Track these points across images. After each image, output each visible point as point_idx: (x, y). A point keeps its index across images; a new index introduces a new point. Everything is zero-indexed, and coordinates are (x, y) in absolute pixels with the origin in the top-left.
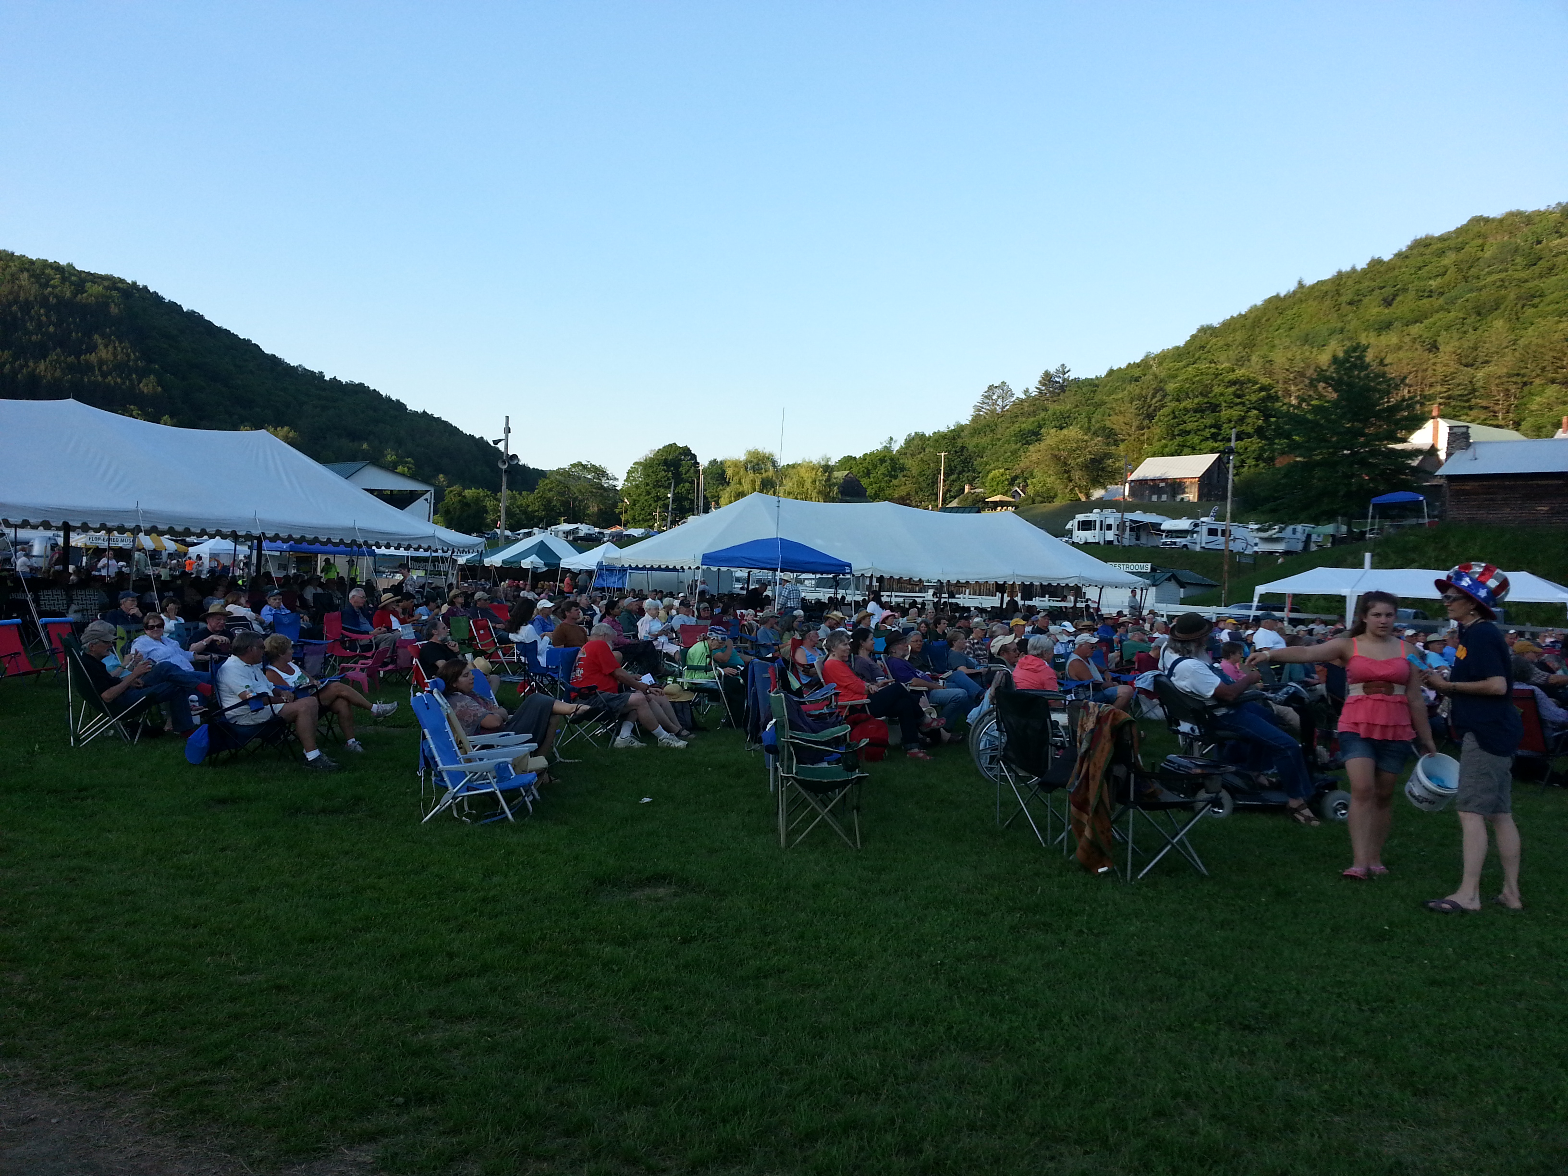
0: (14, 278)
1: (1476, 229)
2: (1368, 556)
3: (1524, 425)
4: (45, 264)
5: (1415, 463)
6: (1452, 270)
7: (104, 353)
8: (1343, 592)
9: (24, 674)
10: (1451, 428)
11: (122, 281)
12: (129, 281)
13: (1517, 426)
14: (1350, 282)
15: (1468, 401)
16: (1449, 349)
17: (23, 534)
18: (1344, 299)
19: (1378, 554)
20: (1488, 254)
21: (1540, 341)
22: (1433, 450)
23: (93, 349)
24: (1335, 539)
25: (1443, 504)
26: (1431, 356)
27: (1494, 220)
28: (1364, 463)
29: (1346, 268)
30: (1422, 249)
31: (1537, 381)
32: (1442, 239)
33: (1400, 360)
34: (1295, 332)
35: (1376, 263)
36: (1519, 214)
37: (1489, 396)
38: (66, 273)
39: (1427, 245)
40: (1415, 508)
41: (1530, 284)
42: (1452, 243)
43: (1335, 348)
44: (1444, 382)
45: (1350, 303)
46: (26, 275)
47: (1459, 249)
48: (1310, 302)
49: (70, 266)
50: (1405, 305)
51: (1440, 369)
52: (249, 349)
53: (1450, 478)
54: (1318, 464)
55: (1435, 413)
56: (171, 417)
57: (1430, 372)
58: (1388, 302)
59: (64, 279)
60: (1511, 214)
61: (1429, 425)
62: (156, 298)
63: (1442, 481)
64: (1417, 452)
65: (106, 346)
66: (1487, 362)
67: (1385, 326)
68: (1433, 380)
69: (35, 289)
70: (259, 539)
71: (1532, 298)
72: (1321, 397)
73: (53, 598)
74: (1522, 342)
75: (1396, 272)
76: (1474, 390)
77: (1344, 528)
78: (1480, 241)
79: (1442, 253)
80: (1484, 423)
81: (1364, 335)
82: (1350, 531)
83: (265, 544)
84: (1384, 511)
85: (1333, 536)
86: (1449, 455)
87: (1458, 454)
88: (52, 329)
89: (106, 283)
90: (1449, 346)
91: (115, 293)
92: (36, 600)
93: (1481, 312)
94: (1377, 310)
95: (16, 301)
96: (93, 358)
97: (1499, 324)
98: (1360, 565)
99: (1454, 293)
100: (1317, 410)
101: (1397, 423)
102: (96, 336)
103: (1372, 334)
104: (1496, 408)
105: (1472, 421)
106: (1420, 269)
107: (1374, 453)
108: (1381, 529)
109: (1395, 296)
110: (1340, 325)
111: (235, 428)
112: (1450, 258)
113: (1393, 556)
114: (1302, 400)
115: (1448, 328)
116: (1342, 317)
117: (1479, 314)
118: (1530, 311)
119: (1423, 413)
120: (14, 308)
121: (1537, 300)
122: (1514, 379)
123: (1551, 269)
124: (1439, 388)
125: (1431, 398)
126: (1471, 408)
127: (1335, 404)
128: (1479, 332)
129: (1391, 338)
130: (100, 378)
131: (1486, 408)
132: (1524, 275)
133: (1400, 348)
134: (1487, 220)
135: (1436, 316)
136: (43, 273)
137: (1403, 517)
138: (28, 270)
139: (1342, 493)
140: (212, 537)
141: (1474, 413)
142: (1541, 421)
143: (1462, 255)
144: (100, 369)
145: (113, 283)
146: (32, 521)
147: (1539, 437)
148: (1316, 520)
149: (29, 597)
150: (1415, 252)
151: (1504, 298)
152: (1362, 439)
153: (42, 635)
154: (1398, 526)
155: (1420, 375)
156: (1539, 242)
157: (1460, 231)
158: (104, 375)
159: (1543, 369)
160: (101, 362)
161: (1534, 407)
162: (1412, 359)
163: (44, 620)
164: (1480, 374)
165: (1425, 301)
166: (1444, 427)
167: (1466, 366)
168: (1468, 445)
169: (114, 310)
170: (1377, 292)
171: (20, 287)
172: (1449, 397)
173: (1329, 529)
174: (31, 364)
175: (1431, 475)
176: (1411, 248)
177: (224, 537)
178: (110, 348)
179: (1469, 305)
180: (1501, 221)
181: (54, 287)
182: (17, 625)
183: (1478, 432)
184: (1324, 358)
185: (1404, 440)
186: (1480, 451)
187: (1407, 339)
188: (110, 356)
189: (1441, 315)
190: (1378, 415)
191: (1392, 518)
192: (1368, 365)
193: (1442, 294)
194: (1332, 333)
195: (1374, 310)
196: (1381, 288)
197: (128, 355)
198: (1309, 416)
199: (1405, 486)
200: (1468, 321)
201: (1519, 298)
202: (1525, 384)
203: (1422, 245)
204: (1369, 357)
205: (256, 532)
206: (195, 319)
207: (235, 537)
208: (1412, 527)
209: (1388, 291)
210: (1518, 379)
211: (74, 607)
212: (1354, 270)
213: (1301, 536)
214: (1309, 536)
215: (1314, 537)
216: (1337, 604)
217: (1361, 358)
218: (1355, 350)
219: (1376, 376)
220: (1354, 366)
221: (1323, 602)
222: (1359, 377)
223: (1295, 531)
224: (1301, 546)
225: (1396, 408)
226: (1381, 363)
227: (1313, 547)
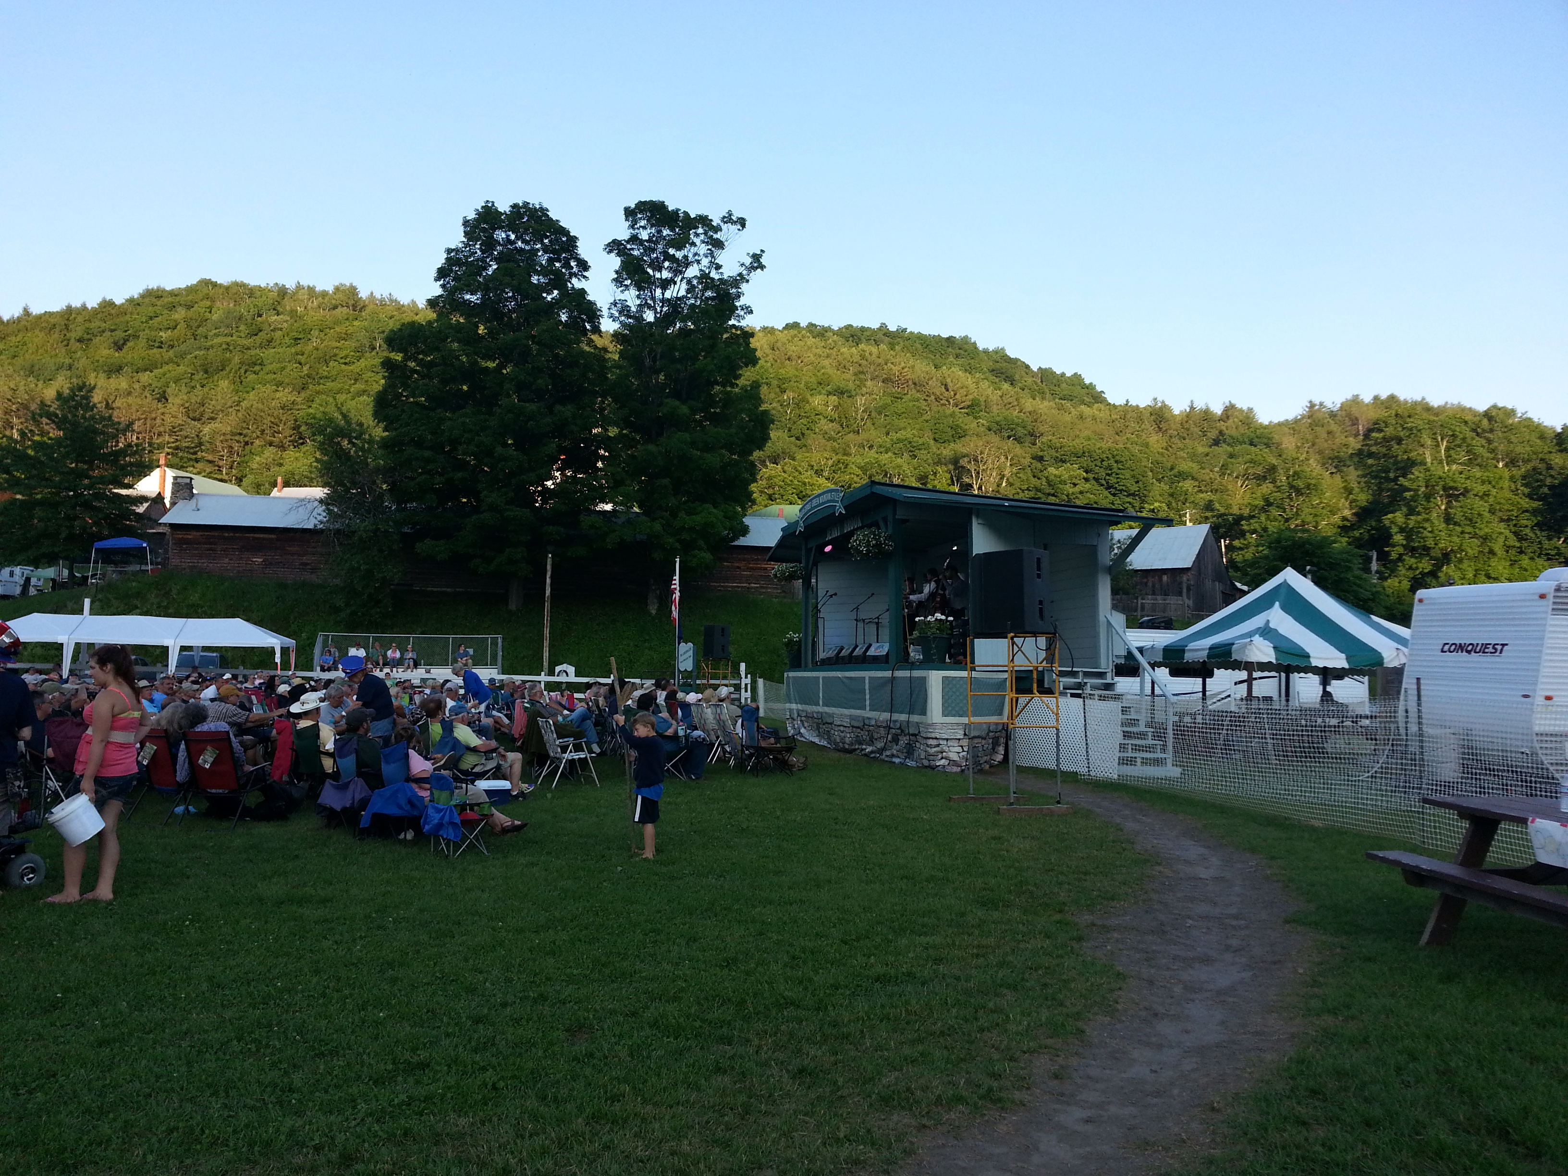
1: (205, 291)
2: (87, 602)
3: (245, 481)
5: (141, 509)
6: (182, 326)
8: (60, 639)
10: (175, 478)
13: (239, 481)
14: (80, 319)
15: (195, 453)
16: (178, 401)
18: (73, 335)
19: (100, 600)
20: (215, 317)
21: (260, 406)
22: (160, 498)
24: (56, 584)
25: (166, 551)
26: (160, 405)
27: (221, 285)
28: (87, 506)
29: (76, 304)
30: (154, 300)
31: (257, 442)
32: (173, 294)
33: (129, 405)
34: (19, 361)
35: (107, 305)
36: (243, 285)
37: (214, 451)
39: (159, 297)
40: (139, 555)
41: (253, 352)
42: (182, 300)
43: (62, 383)
44: (172, 432)
45: (80, 340)
47: (189, 307)
48: (37, 332)
50: (135, 352)
51: (168, 419)
53: (174, 527)
54: (41, 503)
55: (162, 462)
57: (158, 421)
58: (119, 346)
60: (236, 284)
61: (156, 473)
63: (166, 530)
64: (143, 499)
66: (213, 419)
67: (115, 370)
68: (162, 429)
71: (254, 365)
72: (43, 433)
74: (244, 404)
75: (128, 318)
76: (201, 444)
77: (66, 572)
78: (208, 303)
79: (172, 307)
80: (209, 476)
81: (93, 375)
82: (71, 574)
84: (107, 556)
85: (53, 580)
86: (173, 504)
87: (181, 504)
90: (177, 399)
93: (209, 370)
94: (106, 352)
97: (224, 384)
98: (80, 611)
99: (183, 347)
100: (38, 446)
101: (123, 468)
103: (102, 376)
104: (221, 463)
105: (199, 473)
106: (151, 318)
107: (98, 496)
108: (104, 575)
109: (126, 341)
110: (68, 361)
112: (180, 314)
113: (115, 603)
114: (22, 433)
115: (177, 381)
116: (70, 353)
117: (206, 372)
118: (251, 377)
119: (151, 461)
121: (257, 368)
122: (237, 438)
123: (270, 341)
124: (167, 438)
125: (160, 447)
126: (197, 460)
127: (58, 441)
128: (206, 389)
129: (121, 383)
131: (210, 462)
132: (247, 342)
133: (129, 393)
134: (215, 285)
135: (166, 368)
137: (127, 563)
139: (63, 535)
141: (199, 466)
142: (260, 479)
143: (191, 313)
147: (258, 493)
148: (36, 563)
150: (147, 300)
151: (230, 360)
152: (86, 481)
154: (120, 572)
155: (148, 422)
156: (260, 315)
157: (190, 290)
159: (263, 431)
161: (255, 466)
162: (141, 406)
164: (206, 430)
165: (155, 350)
166: (170, 474)
167: (194, 419)
168: (192, 495)
170: (108, 334)
172: (177, 448)
173: (50, 572)
175: (155, 523)
176: (143, 296)
179: (198, 363)
180: (227, 288)
183: (201, 484)
184: (50, 394)
185: (130, 486)
186: (202, 502)
187: (137, 386)
189: (170, 367)
190: (104, 458)
191: (116, 564)
192: (95, 405)
193: (173, 347)
194: (60, 368)
195: (104, 352)
196: (112, 331)
198: (31, 452)
199: (130, 532)
200: (196, 377)
201: (242, 363)
202: (247, 443)
203: (154, 295)
204: (97, 398)
208: (135, 574)
209: (119, 335)
210: (241, 438)
212: (84, 307)
213: (19, 579)
214: (28, 580)
215: (33, 581)
216: (53, 652)
217: (87, 398)
218: (80, 389)
219: (103, 418)
220: (79, 405)
221: (39, 651)
222: (84, 417)
223: (12, 574)
224: (18, 591)
225: (123, 452)
226: (108, 406)
227: (32, 591)
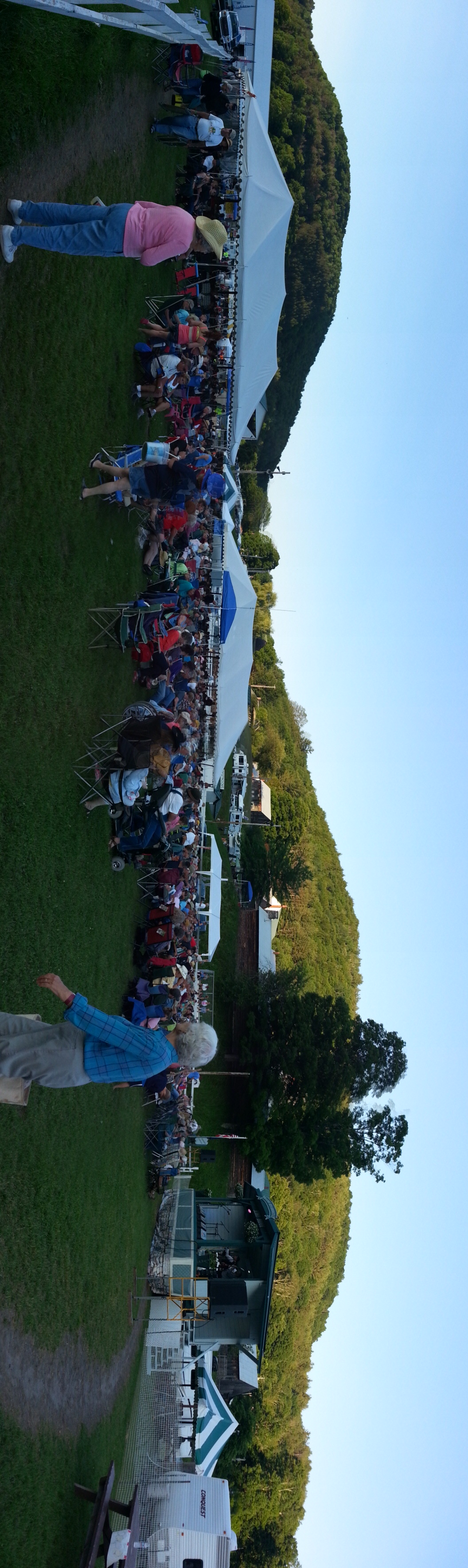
0: (332, 271)
1: (354, 922)
2: (227, 880)
3: (277, 939)
4: (338, 282)
5: (264, 898)
6: (339, 913)
7: (305, 305)
8: (212, 870)
9: (176, 279)
10: (277, 912)
11: (334, 311)
12: (334, 314)
13: (277, 936)
14: (338, 874)
15: (288, 919)
16: (309, 912)
17: (233, 276)
18: (332, 872)
19: (227, 884)
20: (344, 926)
21: (309, 944)
22: (269, 906)
23: (307, 300)
24: (234, 867)
25: (248, 909)
26: (306, 905)
27: (357, 928)
28: (265, 879)
29: (344, 873)
30: (348, 902)
31: (294, 943)
32: (352, 909)
33: (305, 893)
34: (320, 852)
35: (345, 884)
36: (358, 937)
37: (289, 926)
38: (335, 290)
39: (350, 904)
40: (246, 898)
41: (331, 941)
42: (350, 913)
43: (312, 868)
44: (296, 910)
45: (330, 874)
46: (333, 275)
47: (347, 915)
48: (332, 858)
49: (338, 291)
50: (327, 895)
51: (302, 908)
52: (312, 361)
53: (258, 912)
54: (265, 861)
55: (283, 906)
56: (282, 331)
57: (300, 904)
58: (329, 889)
59: (333, 289)
60: (358, 934)
61: (279, 904)
62: (329, 324)
63: (256, 909)
64: (268, 899)
65: (308, 305)
66: (302, 926)
67: (319, 887)
68: (297, 906)
69: (328, 279)
70: (232, 368)
71: (326, 942)
72: (292, 862)
73: (207, 288)
74: (309, 938)
75: (340, 892)
76: (292, 921)
77: (238, 871)
78: (349, 923)
79: (346, 909)
80: (279, 924)
81: (317, 879)
82: (238, 873)
83: (231, 370)
84: (245, 886)
85: (235, 866)
86: (267, 911)
87: (267, 914)
88: (313, 285)
89: (333, 305)
90: (310, 912)
91: (329, 308)
92: (206, 282)
93: (322, 924)
94: (326, 884)
95: (323, 272)
96: (303, 300)
97: (317, 930)
98: (223, 877)
99: (330, 913)
100: (287, 860)
101: (281, 892)
102: (312, 301)
103: (317, 883)
104: (284, 929)
105: (280, 920)
106: (341, 901)
107: (269, 883)
108: (238, 885)
109: (331, 891)
110: (321, 870)
111: (278, 355)
112: (344, 912)
113: (226, 889)
114: (292, 854)
115: (316, 911)
116: (325, 871)
117: (321, 923)
118: (320, 941)
119: (284, 902)
120: (320, 272)
121: (324, 943)
122: (295, 935)
123: (336, 948)
124: (293, 908)
125: (290, 905)
126: (285, 920)
127: (289, 868)
128: (314, 923)
129: (314, 890)
130: (295, 303)
131: (285, 925)
132: (335, 939)
133: (310, 893)
134: (357, 926)
135: (322, 907)
136: (334, 282)
137: (242, 894)
138: (335, 276)
139: (253, 870)
140: (233, 348)
141: (283, 921)
142: (279, 945)
143: (345, 917)
144: (299, 303)
145: (333, 307)
146: (237, 280)
147: (273, 944)
148: (242, 860)
149: (208, 280)
150: (348, 899)
151: (327, 932)
152: (274, 878)
153: (193, 285)
154: (239, 892)
155: (299, 901)
156: (346, 944)
157: (354, 916)
158: (296, 305)
159: (298, 945)
160: (302, 304)
161: (284, 943)
162: (306, 898)
163: (198, 286)
164: (298, 923)
165: (328, 903)
166: (279, 910)
167: (302, 918)
168: (270, 919)
169: (323, 308)
170: (333, 884)
171: (329, 274)
172: (289, 912)
173: (238, 865)
174: (299, 278)
175: (259, 905)
176: (349, 897)
177: (233, 353)
178: (308, 307)
179: (325, 919)
180: (356, 931)
181: (330, 286)
182: (196, 276)
183: (275, 922)
184: (308, 863)
185: (273, 895)
186: (268, 923)
187: (313, 896)
188: (305, 307)
189: (322, 909)
190: (284, 884)
191: (242, 890)
192: (304, 881)
193: (330, 909)
194: (318, 867)
195: (326, 883)
196: (335, 886)
197: (305, 314)
198: (285, 857)
199: (255, 895)
200: (319, 919)
201: (326, 937)
202: (293, 939)
203: (350, 902)
204: (308, 881)
205: (235, 367)
206: (322, 339)
207: (233, 358)
208: (238, 897)
209: (333, 889)
210: (295, 937)
211: (203, 296)
212: (343, 875)
213: (236, 854)
214: (235, 857)
215: (235, 859)
216: (207, 867)
217: (307, 878)
218: (311, 875)
219: (300, 884)
220: (304, 875)
221: (208, 862)
222: (300, 877)
223: (237, 851)
224: (231, 853)
225: (286, 891)
226: (305, 886)
227: (231, 859)
